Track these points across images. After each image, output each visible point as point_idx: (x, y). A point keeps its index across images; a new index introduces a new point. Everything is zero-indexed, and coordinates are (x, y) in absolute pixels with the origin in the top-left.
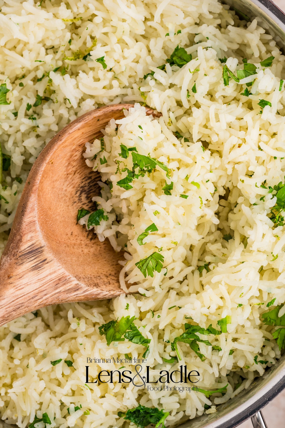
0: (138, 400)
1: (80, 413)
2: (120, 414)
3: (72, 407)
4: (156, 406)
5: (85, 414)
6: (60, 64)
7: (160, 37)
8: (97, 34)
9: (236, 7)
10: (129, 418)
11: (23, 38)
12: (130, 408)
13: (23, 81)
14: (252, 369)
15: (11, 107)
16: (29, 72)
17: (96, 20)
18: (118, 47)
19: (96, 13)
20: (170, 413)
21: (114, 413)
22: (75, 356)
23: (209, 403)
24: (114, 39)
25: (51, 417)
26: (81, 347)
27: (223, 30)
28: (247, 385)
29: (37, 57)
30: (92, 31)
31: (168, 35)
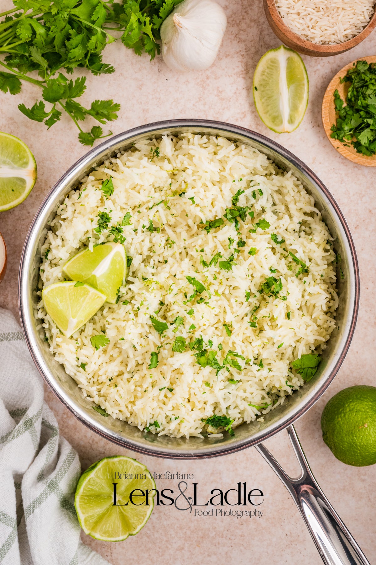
0: (214, 411)
1: (178, 421)
2: (202, 420)
3: (173, 417)
4: (225, 414)
5: (181, 422)
6: (164, 198)
7: (228, 182)
8: (189, 180)
9: (277, 161)
10: (208, 423)
11: (141, 183)
12: (209, 416)
13: (140, 209)
14: (284, 389)
15: (132, 227)
16: (144, 203)
17: (187, 171)
18: (202, 190)
19: (188, 167)
20: (234, 420)
21: (199, 420)
22: (174, 386)
23: (259, 414)
24: (199, 184)
25: (159, 423)
26: (177, 380)
27: (268, 177)
28: (282, 401)
29: (149, 194)
30: (185, 178)
31: (234, 181)
